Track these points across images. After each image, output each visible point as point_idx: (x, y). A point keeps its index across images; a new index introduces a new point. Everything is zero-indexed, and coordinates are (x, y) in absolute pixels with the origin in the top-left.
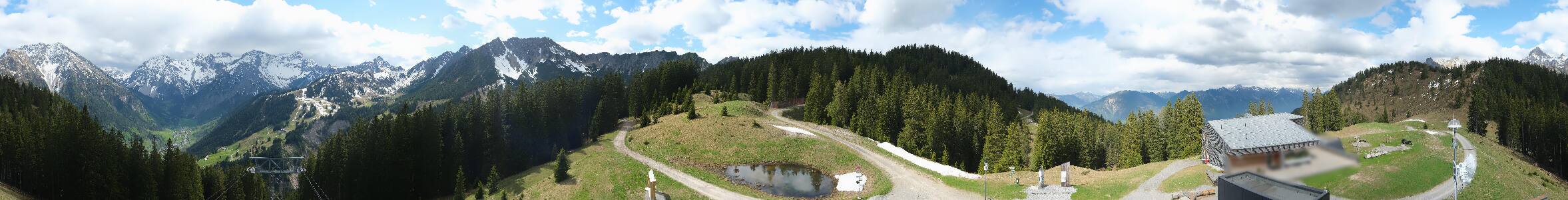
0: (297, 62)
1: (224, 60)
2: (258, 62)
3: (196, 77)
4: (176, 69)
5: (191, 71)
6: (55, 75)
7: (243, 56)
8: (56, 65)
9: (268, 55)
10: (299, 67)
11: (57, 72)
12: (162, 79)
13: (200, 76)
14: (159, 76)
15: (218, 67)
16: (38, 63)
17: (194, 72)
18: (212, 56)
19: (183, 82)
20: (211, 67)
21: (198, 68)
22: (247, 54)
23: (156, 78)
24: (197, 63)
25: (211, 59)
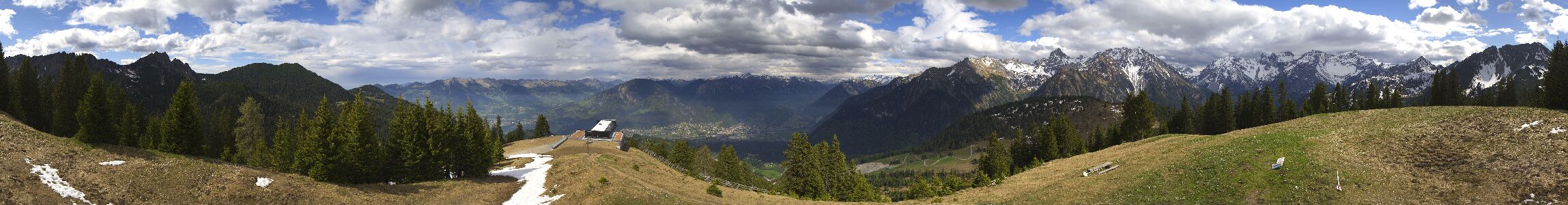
0: (1354, 60)
1: (1285, 59)
2: (1316, 61)
3: (1260, 76)
4: (1242, 68)
5: (1256, 68)
6: (1138, 77)
7: (1303, 56)
8: (1137, 68)
9: (1326, 54)
10: (1355, 65)
11: (1139, 74)
12: (1229, 77)
13: (1264, 74)
14: (1226, 74)
15: (1281, 66)
16: (1122, 66)
17: (1258, 70)
18: (1275, 55)
19: (1248, 80)
20: (1274, 65)
21: (1262, 67)
22: (1306, 54)
23: (1224, 77)
24: (1261, 62)
25: (1274, 57)
